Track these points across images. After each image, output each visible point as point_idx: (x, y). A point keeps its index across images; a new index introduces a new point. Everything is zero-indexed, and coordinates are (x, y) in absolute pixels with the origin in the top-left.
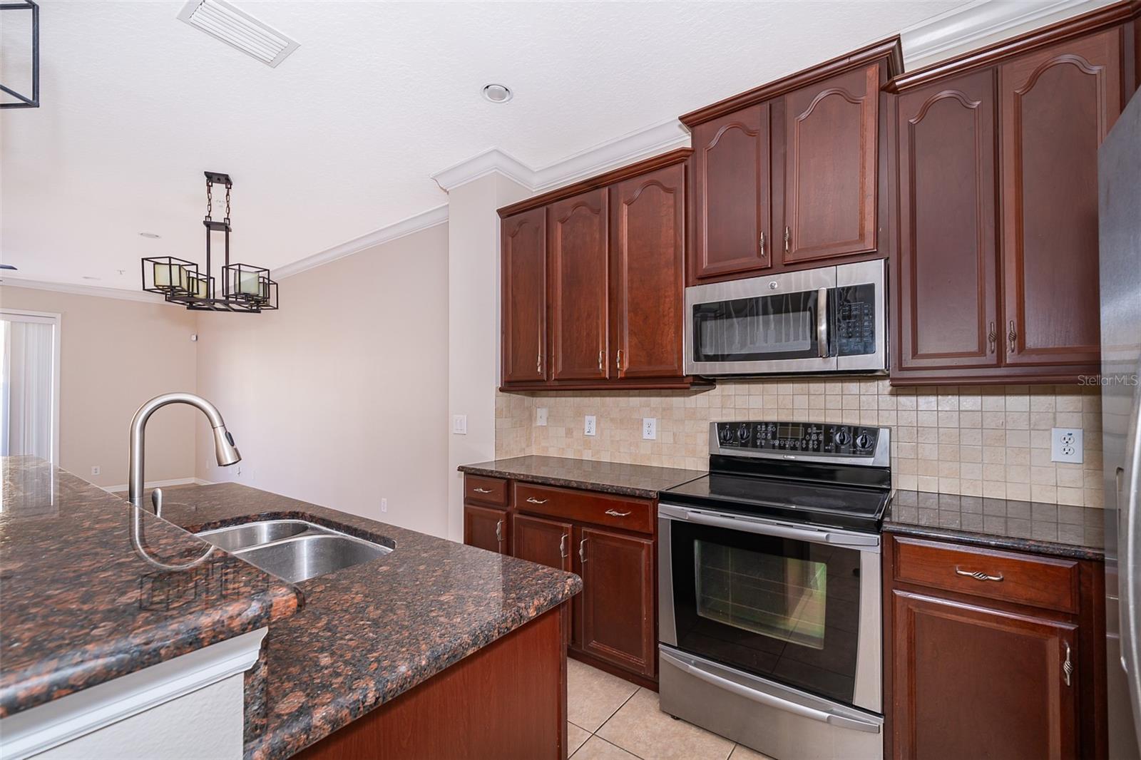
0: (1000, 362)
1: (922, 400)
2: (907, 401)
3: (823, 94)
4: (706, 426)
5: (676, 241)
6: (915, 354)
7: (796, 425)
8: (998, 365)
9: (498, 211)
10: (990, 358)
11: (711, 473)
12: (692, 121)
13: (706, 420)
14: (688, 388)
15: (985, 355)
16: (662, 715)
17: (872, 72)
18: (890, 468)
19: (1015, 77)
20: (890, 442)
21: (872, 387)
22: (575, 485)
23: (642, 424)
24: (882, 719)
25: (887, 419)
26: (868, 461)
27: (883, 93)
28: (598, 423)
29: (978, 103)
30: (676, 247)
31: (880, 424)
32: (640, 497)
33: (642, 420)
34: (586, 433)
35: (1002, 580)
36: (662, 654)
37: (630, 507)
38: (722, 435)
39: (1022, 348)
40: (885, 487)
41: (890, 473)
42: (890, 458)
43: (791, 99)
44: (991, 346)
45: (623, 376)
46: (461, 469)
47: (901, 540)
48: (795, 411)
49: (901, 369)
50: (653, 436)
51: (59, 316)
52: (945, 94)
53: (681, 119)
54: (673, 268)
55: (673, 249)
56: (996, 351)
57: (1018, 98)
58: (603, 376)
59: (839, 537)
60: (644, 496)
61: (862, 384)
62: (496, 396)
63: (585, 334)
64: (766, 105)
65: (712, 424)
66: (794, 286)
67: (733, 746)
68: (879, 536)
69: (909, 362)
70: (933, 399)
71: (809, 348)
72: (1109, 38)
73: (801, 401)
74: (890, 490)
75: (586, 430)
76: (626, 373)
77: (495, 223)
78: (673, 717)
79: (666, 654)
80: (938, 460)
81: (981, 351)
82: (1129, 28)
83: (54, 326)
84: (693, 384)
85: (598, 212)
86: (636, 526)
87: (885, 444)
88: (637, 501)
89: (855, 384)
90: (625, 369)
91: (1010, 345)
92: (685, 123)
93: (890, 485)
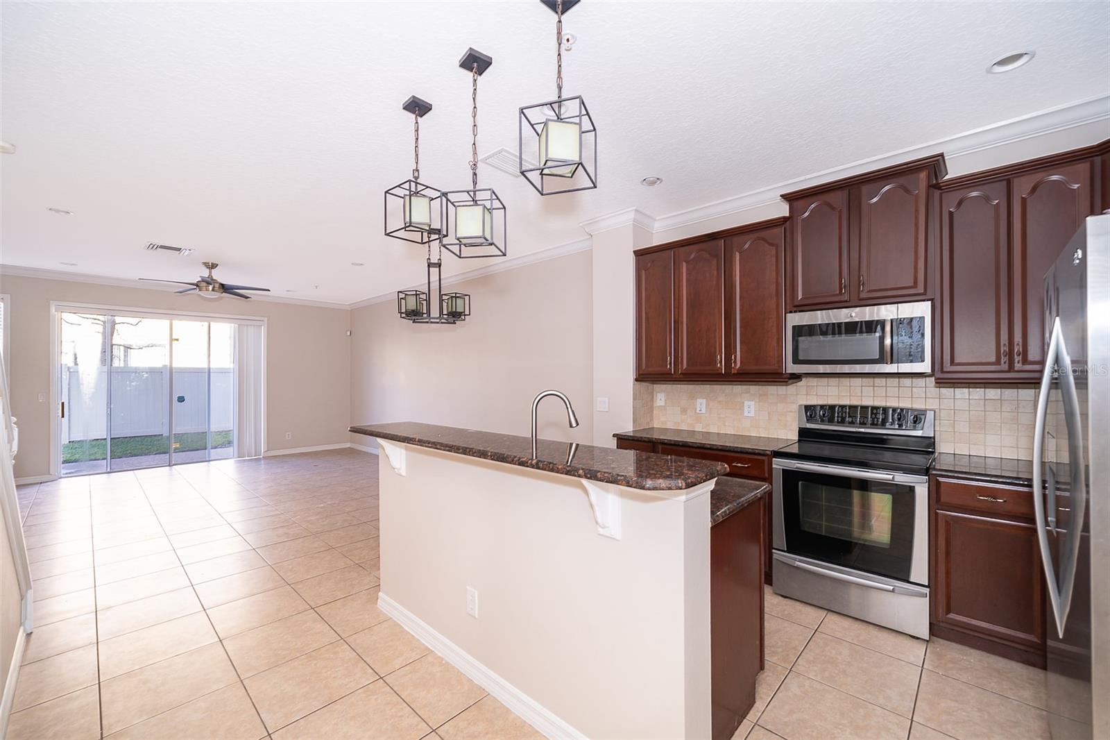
0: (1011, 368)
1: (958, 391)
2: (947, 392)
3: (887, 188)
4: (795, 407)
5: (777, 279)
6: (952, 362)
7: (864, 408)
8: (1009, 371)
9: (634, 252)
10: (1006, 367)
11: (799, 441)
12: (789, 198)
13: (794, 403)
14: (787, 382)
15: (1000, 365)
16: (775, 596)
17: (923, 175)
18: (934, 437)
19: (1022, 187)
20: (934, 420)
21: (921, 382)
22: (709, 446)
23: (743, 406)
24: (928, 589)
25: (931, 404)
26: (919, 433)
27: (932, 189)
28: (707, 405)
29: (997, 201)
30: (777, 284)
31: (927, 407)
32: (759, 454)
33: (743, 403)
34: (698, 412)
35: (1005, 501)
36: (775, 556)
37: (750, 461)
38: (808, 414)
39: (1025, 361)
40: (930, 450)
41: (934, 442)
42: (934, 431)
43: (865, 189)
44: (1004, 359)
45: (736, 372)
46: (614, 435)
47: (941, 479)
48: (863, 398)
49: (942, 372)
50: (752, 414)
51: (266, 319)
52: (974, 194)
53: (781, 196)
54: (775, 298)
55: (775, 285)
56: (1007, 362)
57: (1024, 200)
58: (720, 371)
59: (901, 478)
60: (762, 453)
61: (914, 380)
62: (634, 385)
63: (705, 342)
64: (846, 192)
65: (800, 406)
66: (867, 316)
67: (826, 612)
68: (927, 477)
69: (948, 367)
70: (966, 390)
71: (878, 357)
72: (1083, 167)
73: (868, 391)
74: (934, 452)
75: (698, 409)
76: (738, 369)
77: (631, 259)
78: (782, 596)
79: (777, 554)
80: (970, 433)
81: (998, 362)
82: (1098, 160)
83: (263, 327)
84: (790, 379)
85: (717, 256)
86: (755, 473)
87: (931, 420)
88: (756, 457)
89: (908, 379)
90: (737, 367)
91: (1017, 358)
92: (784, 199)
93: (934, 448)
